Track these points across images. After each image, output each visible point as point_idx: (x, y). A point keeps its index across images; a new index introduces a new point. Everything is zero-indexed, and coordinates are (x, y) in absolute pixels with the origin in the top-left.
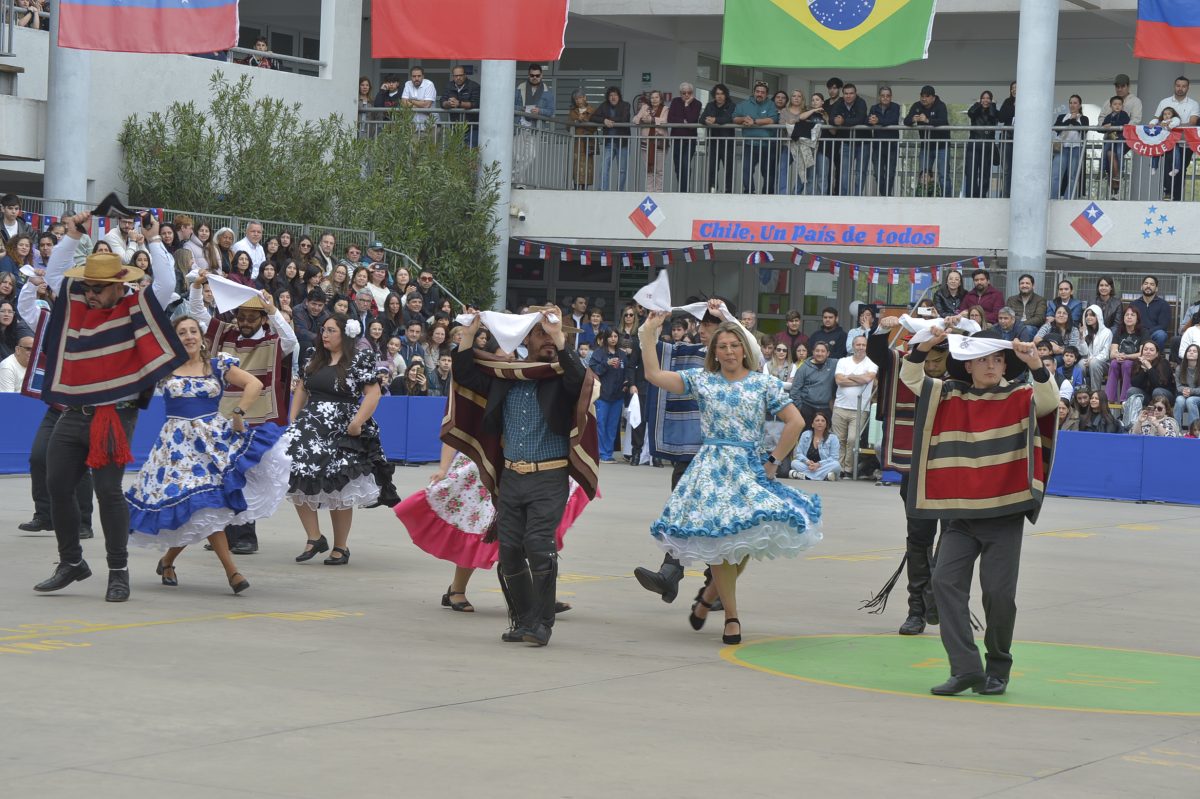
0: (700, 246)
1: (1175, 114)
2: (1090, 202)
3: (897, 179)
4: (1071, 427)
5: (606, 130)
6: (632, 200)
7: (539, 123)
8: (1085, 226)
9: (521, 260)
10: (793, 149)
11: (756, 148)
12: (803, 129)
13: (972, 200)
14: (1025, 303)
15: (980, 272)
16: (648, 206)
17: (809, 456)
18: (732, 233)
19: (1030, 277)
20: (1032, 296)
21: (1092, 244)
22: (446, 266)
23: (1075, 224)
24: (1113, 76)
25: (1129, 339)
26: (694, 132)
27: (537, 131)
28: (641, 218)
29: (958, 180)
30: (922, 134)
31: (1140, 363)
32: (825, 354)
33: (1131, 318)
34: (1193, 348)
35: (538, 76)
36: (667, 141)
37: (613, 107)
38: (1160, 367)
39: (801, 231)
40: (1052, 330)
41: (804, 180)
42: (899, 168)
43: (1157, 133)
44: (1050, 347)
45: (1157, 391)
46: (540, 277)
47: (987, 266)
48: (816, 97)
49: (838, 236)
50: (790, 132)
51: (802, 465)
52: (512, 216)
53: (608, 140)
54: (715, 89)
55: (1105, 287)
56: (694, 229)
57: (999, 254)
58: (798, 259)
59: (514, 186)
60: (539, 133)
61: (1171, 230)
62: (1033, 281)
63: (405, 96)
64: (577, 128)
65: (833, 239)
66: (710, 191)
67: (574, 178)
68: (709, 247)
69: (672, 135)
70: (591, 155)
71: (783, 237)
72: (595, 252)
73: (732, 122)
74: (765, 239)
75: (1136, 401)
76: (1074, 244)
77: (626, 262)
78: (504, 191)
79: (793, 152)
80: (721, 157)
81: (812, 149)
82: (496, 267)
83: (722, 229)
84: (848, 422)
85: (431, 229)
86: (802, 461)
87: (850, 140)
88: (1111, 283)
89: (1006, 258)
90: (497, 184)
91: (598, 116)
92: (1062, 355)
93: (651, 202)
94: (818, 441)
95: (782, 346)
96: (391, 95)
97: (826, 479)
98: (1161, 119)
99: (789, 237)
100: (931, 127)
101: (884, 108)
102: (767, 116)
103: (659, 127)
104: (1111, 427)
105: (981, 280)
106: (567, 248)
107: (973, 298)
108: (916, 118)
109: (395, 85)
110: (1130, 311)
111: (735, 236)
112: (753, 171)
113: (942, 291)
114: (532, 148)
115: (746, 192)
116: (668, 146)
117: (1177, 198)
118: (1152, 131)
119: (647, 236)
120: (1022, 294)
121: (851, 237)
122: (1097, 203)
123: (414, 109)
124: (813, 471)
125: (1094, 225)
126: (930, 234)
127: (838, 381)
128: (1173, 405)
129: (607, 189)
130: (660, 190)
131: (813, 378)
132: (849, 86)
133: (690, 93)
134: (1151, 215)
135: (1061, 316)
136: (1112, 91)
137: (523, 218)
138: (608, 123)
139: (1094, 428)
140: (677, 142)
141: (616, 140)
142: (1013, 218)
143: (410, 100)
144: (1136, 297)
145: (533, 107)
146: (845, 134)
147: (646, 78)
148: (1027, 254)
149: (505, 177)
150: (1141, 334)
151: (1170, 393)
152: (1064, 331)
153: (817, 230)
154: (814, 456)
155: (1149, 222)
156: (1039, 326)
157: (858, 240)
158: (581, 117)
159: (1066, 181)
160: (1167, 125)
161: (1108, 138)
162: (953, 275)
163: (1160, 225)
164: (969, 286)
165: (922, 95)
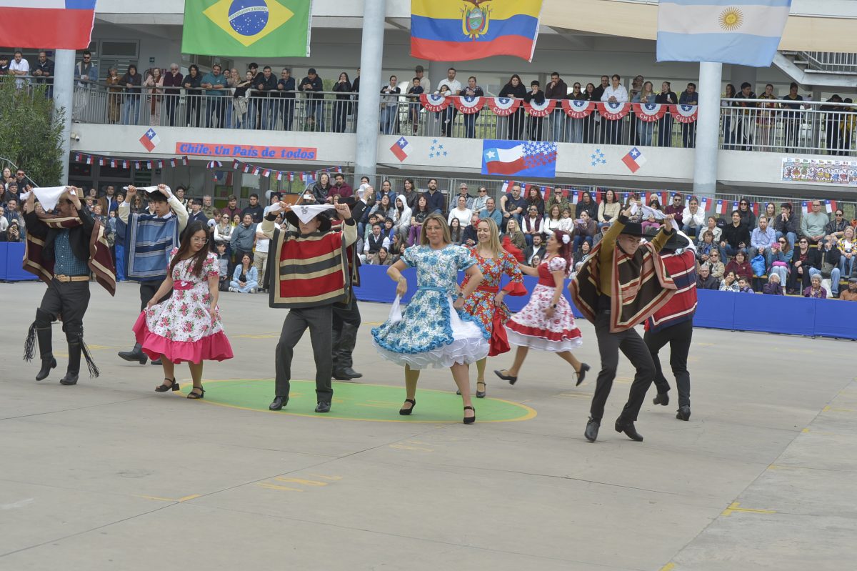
0: (180, 157)
1: (448, 89)
2: (401, 136)
3: (294, 121)
5: (128, 90)
6: (142, 130)
7: (89, 85)
8: (398, 150)
9: (77, 164)
10: (235, 103)
11: (214, 102)
12: (241, 92)
13: (336, 133)
15: (339, 175)
16: (151, 134)
17: (241, 279)
18: (198, 150)
19: (367, 178)
21: (401, 161)
22: (33, 167)
23: (392, 149)
24: (415, 66)
25: (421, 214)
26: (178, 92)
27: (87, 90)
28: (146, 140)
29: (329, 123)
30: (308, 96)
32: (251, 220)
33: (422, 202)
34: (455, 220)
35: (88, 58)
36: (163, 96)
37: (132, 76)
39: (238, 149)
40: (379, 209)
41: (241, 121)
43: (438, 99)
44: (377, 218)
46: (89, 174)
47: (343, 171)
48: (249, 73)
49: (259, 153)
50: (233, 93)
51: (236, 284)
52: (71, 138)
53: (129, 96)
54: (191, 67)
55: (408, 185)
56: (177, 147)
57: (350, 165)
58: (236, 166)
59: (73, 121)
60: (88, 91)
61: (445, 153)
63: (11, 68)
64: (111, 88)
65: (256, 154)
66: (187, 126)
67: (109, 117)
68: (186, 158)
69: (166, 93)
70: (119, 104)
71: (228, 153)
72: (119, 160)
73: (200, 87)
74: (217, 154)
76: (392, 160)
77: (137, 166)
78: (67, 124)
79: (235, 105)
80: (194, 106)
81: (246, 103)
82: (62, 168)
83: (193, 148)
84: (263, 260)
85: (25, 145)
86: (237, 282)
87: (267, 98)
88: (412, 183)
89: (353, 168)
90: (63, 120)
91: (123, 81)
92: (384, 222)
93: (152, 131)
94: (245, 271)
95: (226, 216)
96: (3, 68)
97: (250, 292)
98: (441, 91)
99: (231, 152)
100: (313, 92)
101: (286, 81)
102: (220, 83)
103: (158, 88)
105: (340, 180)
106: (103, 157)
107: (335, 189)
108: (304, 87)
109: (5, 62)
110: (422, 198)
111: (200, 152)
112: (212, 115)
113: (317, 185)
114: (84, 99)
115: (208, 126)
116: (163, 100)
117: (449, 135)
118: (436, 98)
119: (150, 151)
121: (267, 153)
122: (405, 137)
123: (16, 76)
124: (242, 287)
125: (403, 149)
126: (311, 153)
127: (257, 236)
129: (127, 123)
130: (158, 125)
131: (243, 234)
132: (266, 67)
133: (176, 69)
134: (434, 145)
135: (385, 200)
136: (414, 74)
137: (78, 140)
138: (129, 85)
140: (168, 97)
141: (133, 96)
142: (358, 145)
143: (14, 71)
144: (426, 191)
145: (85, 76)
146: (264, 95)
147: (152, 60)
148: (365, 164)
149: (68, 115)
150: (428, 211)
152: (385, 209)
153: (247, 149)
154: (243, 279)
155: (433, 148)
156: (372, 206)
157: (270, 155)
158: (113, 82)
159: (388, 125)
160: (443, 94)
161: (411, 101)
162: (324, 176)
163: (439, 150)
164: (333, 183)
165: (309, 73)
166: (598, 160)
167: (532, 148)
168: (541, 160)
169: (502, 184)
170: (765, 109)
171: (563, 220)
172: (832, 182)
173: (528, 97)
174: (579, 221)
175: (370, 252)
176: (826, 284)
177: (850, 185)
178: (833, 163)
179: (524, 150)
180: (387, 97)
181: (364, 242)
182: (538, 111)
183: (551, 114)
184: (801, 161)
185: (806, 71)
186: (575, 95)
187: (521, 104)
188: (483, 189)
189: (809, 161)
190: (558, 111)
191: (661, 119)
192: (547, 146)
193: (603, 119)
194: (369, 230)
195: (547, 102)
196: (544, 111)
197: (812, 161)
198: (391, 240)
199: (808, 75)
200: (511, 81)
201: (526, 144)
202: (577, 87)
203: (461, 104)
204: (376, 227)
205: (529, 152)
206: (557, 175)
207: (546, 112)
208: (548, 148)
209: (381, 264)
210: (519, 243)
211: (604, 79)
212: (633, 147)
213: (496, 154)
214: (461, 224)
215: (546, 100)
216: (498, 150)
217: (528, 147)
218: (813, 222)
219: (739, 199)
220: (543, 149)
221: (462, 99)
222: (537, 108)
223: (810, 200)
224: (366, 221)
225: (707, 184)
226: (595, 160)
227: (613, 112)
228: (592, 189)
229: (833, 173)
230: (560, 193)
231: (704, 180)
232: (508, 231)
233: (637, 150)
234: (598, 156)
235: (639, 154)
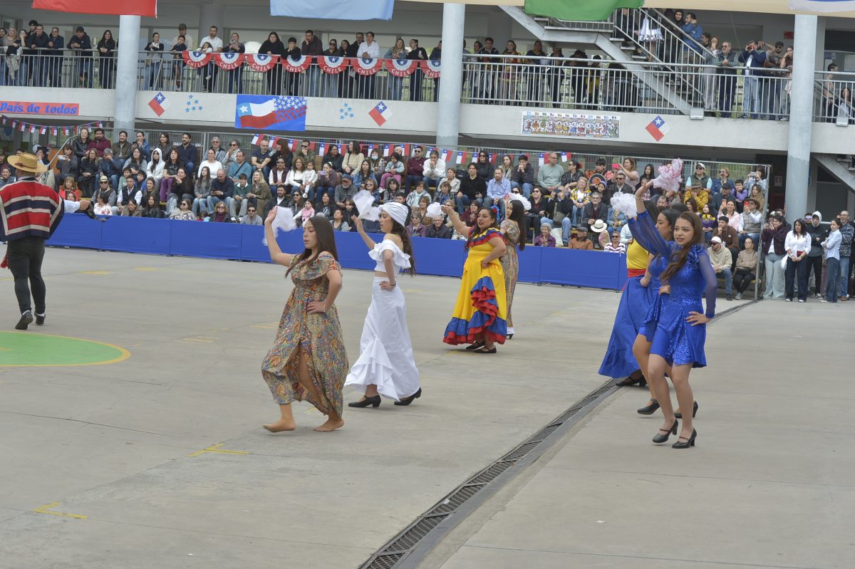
1: (210, 46)
2: (159, 92)
3: (63, 77)
4: (137, 215)
8: (156, 105)
10: (7, 61)
12: (12, 50)
13: (98, 90)
14: (122, 146)
15: (99, 129)
19: (126, 133)
20: (126, 142)
21: (159, 115)
23: (150, 104)
24: (178, 24)
25: (173, 167)
30: (76, 53)
31: (176, 180)
32: (8, 174)
33: (174, 155)
34: (205, 171)
38: (186, 182)
39: (4, 105)
40: (132, 161)
41: (13, 78)
42: (63, 71)
43: (199, 55)
44: (131, 171)
45: (184, 195)
47: (104, 126)
48: (23, 32)
49: (25, 109)
50: (6, 51)
55: (163, 139)
57: (111, 120)
58: (4, 121)
61: (201, 108)
62: (127, 135)
65: (22, 110)
75: (173, 201)
76: (150, 115)
79: (8, 62)
81: (18, 61)
87: (38, 56)
88: (167, 136)
89: (113, 122)
92: (136, 175)
98: (203, 48)
100: (81, 49)
101: (55, 39)
104: (158, 215)
105: (99, 134)
107: (94, 144)
110: (174, 152)
113: (77, 139)
118: (197, 54)
120: (120, 142)
121: (32, 109)
122: (162, 92)
125: (161, 105)
126: (74, 108)
128: (192, 203)
132: (40, 25)
134: (190, 100)
135: (137, 154)
136: (177, 32)
139: (149, 216)
142: (117, 100)
144: (180, 144)
146: (35, 52)
148: (124, 119)
150: (179, 164)
151: (192, 197)
153: (14, 105)
155: (189, 103)
156: (127, 158)
157: (35, 111)
160: (205, 51)
161: (175, 58)
162: (84, 131)
163: (194, 105)
164: (92, 137)
165: (77, 31)
166: (346, 114)
167: (283, 103)
168: (292, 114)
169: (253, 137)
170: (506, 64)
171: (307, 172)
172: (570, 135)
173: (285, 55)
174: (322, 173)
175: (123, 204)
176: (556, 233)
177: (588, 137)
178: (571, 116)
179: (276, 105)
180: (150, 55)
181: (117, 193)
182: (294, 67)
183: (307, 70)
184: (541, 114)
185: (546, 27)
186: (331, 51)
187: (279, 61)
188: (234, 143)
189: (548, 114)
190: (313, 67)
191: (412, 75)
192: (297, 101)
193: (357, 74)
194: (123, 182)
195: (304, 58)
196: (300, 67)
197: (551, 115)
198: (143, 193)
199: (548, 32)
200: (269, 38)
201: (277, 98)
202: (333, 43)
203: (221, 60)
204: (130, 180)
205: (280, 107)
206: (306, 129)
207: (303, 69)
208: (298, 103)
209: (131, 215)
210: (264, 195)
211: (359, 35)
212: (380, 101)
213: (249, 109)
214: (211, 176)
215: (302, 56)
216: (251, 104)
217: (279, 101)
218: (549, 172)
219: (479, 151)
220: (293, 104)
221: (222, 55)
222: (293, 64)
223: (547, 152)
224: (120, 173)
225: (449, 137)
226: (343, 114)
227: (366, 67)
228: (338, 142)
229: (571, 126)
230: (305, 147)
231: (446, 133)
232: (253, 183)
233: (383, 104)
234: (346, 110)
235: (385, 108)
